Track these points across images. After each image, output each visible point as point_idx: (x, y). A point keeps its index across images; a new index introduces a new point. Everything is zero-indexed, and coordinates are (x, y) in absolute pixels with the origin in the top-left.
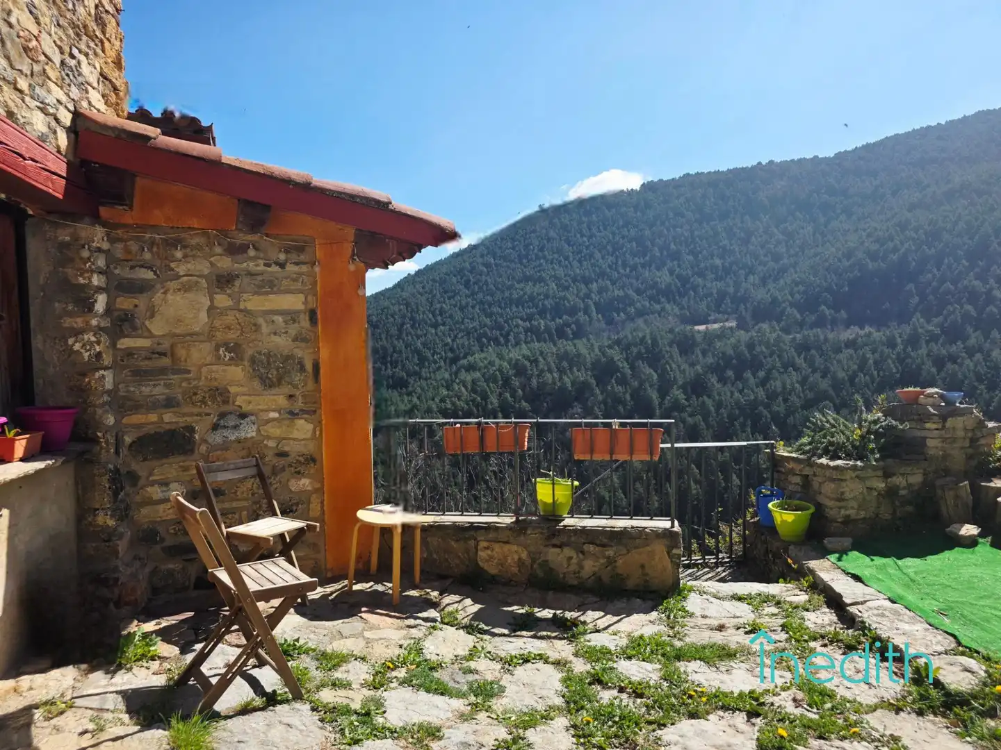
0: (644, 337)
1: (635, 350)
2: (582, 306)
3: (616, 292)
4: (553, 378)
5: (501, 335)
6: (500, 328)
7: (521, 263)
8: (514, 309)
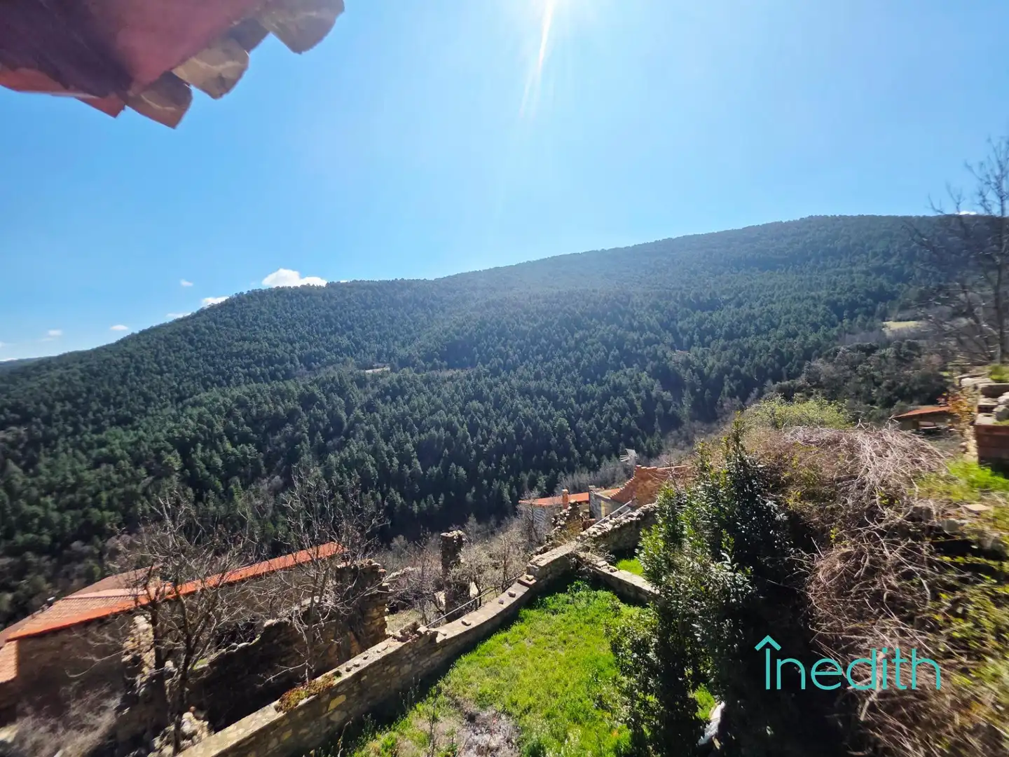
0: (334, 378)
1: (329, 387)
2: (289, 358)
3: (313, 349)
4: (269, 407)
5: (224, 378)
6: (222, 373)
7: (239, 327)
8: (234, 360)
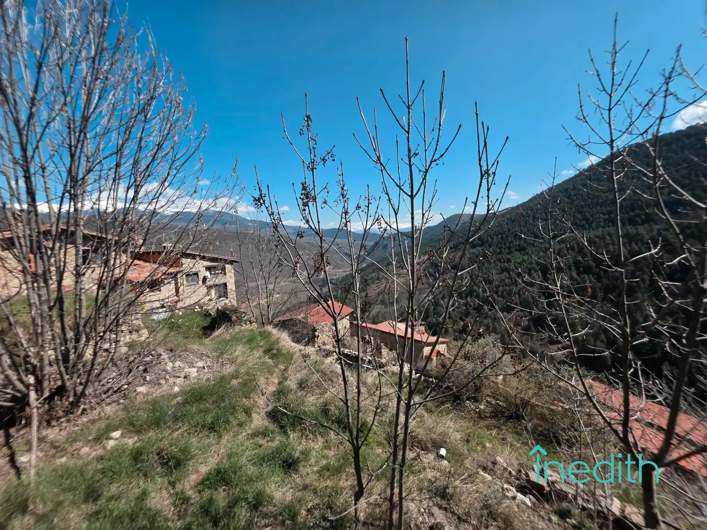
5: (587, 223)
